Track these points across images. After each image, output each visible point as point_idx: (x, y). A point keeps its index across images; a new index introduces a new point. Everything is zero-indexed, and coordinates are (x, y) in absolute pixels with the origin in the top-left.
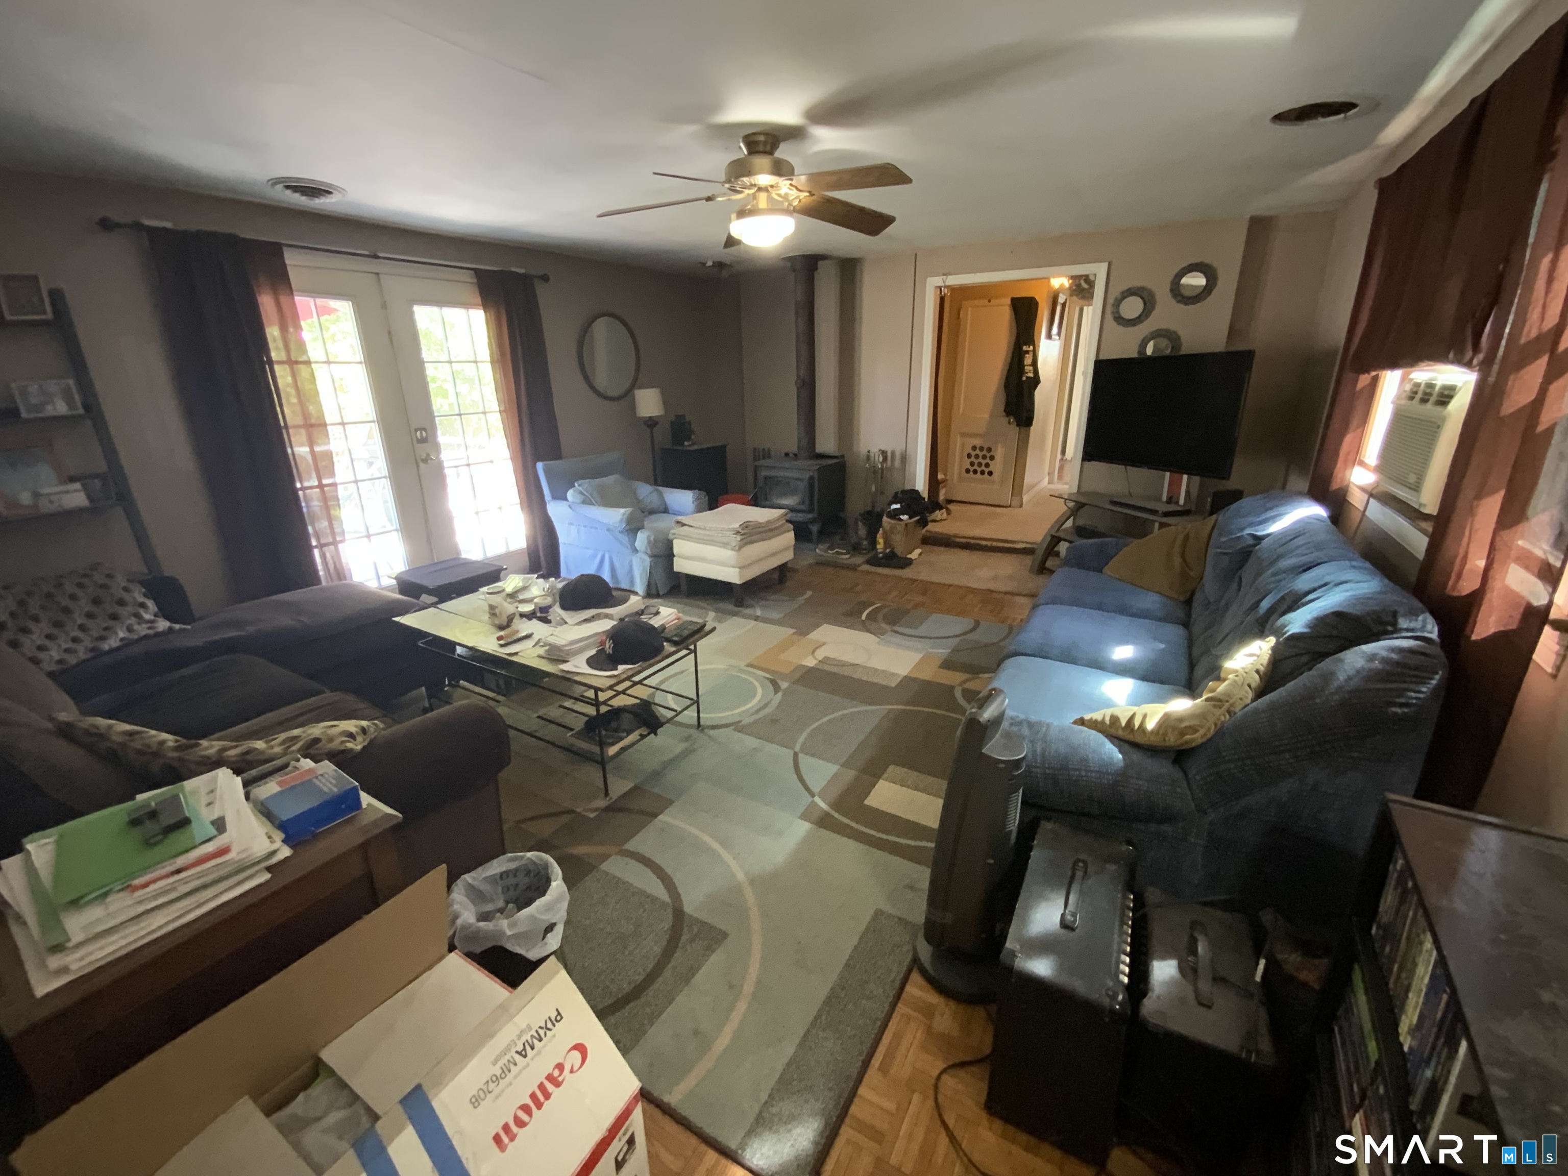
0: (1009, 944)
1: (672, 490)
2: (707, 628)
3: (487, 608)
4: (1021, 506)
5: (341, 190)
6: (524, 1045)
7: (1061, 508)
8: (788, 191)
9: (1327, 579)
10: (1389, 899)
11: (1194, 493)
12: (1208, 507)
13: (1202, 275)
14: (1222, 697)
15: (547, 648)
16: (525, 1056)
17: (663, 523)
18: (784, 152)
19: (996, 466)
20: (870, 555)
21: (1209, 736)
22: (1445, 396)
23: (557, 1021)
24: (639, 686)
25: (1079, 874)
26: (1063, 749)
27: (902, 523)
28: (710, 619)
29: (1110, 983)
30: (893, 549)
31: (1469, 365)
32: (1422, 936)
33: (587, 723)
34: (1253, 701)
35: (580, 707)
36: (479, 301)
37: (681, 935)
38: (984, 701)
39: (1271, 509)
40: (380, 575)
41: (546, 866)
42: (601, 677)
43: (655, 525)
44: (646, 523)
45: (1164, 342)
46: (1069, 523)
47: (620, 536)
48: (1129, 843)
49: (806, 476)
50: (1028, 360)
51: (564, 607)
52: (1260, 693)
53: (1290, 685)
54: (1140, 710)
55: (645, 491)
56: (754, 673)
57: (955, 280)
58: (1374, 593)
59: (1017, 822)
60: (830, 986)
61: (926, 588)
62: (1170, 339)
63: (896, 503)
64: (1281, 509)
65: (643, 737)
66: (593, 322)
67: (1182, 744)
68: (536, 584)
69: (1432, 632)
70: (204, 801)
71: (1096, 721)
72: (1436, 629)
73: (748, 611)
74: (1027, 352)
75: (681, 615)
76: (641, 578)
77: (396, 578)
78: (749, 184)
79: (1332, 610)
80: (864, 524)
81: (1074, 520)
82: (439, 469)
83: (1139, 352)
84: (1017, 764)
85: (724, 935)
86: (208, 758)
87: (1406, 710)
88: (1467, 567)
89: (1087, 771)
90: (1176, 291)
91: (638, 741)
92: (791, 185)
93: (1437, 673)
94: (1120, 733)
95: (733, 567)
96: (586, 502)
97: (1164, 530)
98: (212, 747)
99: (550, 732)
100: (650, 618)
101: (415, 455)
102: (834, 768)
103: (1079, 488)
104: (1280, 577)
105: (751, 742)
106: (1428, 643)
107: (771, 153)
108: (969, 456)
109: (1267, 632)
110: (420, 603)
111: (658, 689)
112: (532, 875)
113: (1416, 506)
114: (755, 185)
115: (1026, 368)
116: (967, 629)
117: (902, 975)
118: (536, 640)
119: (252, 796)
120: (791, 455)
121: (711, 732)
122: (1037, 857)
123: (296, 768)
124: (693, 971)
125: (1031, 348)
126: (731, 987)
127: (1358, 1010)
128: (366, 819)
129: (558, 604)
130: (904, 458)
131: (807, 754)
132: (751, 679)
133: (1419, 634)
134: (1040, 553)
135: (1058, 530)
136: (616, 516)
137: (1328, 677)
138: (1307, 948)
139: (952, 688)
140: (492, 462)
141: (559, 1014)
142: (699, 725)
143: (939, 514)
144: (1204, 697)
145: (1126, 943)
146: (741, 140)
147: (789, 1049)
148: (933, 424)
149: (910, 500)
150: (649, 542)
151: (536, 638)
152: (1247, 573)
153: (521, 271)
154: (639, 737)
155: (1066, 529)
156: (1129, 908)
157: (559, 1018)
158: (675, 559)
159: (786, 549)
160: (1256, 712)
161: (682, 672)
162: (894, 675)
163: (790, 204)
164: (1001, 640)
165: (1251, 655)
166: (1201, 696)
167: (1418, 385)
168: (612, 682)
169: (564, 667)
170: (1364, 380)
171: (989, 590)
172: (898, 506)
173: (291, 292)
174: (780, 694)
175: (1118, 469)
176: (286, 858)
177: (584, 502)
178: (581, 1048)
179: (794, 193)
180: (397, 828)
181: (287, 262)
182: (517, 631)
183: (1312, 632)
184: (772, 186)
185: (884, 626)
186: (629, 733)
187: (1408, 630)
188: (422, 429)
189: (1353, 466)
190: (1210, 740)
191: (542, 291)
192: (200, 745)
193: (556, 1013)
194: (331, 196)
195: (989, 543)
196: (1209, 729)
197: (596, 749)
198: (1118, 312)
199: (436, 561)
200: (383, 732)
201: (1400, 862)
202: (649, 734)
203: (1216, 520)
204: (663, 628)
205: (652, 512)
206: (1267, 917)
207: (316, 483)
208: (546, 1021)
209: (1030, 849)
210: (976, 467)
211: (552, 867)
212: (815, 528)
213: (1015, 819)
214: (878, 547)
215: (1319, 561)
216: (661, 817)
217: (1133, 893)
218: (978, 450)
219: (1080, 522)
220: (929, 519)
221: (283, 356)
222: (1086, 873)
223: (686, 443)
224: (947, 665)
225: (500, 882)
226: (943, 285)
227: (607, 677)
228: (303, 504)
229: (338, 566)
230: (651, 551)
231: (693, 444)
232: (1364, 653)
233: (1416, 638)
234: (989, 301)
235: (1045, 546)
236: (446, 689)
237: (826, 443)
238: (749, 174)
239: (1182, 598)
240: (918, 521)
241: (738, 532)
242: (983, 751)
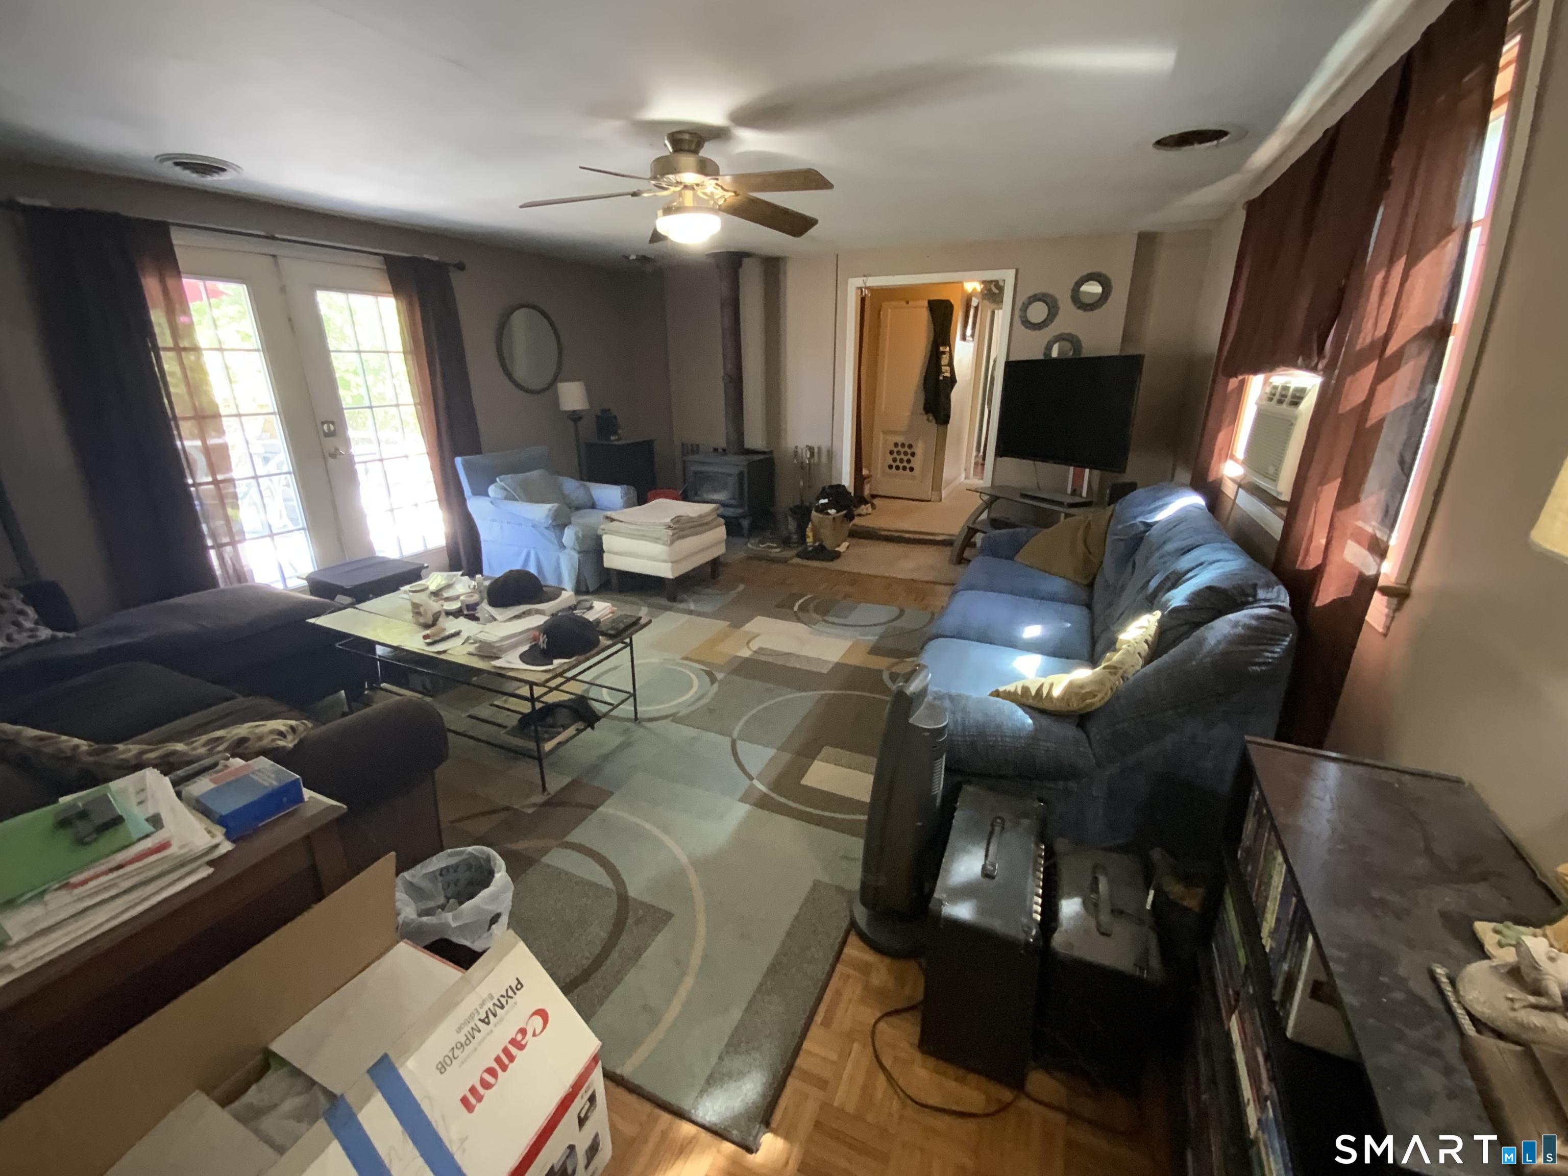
0: (936, 895)
1: (598, 485)
2: (643, 621)
3: (409, 607)
4: (941, 500)
5: (236, 168)
6: (487, 1012)
7: (977, 501)
8: (714, 190)
9: (1202, 560)
10: (1249, 825)
11: (1095, 487)
12: (1107, 499)
13: (1098, 284)
14: (1116, 665)
15: (477, 645)
16: (488, 1023)
17: (591, 518)
18: (708, 151)
19: (916, 463)
20: (800, 549)
21: (1107, 699)
22: (1297, 398)
23: (518, 989)
24: (572, 682)
25: (997, 829)
26: (980, 718)
27: (830, 517)
28: (643, 612)
29: (1025, 920)
30: (822, 542)
31: (1314, 369)
32: (1275, 853)
33: (520, 720)
34: (1143, 667)
35: (513, 703)
36: (390, 288)
37: (627, 919)
38: (909, 677)
39: (1159, 498)
40: (286, 576)
41: (488, 859)
42: (536, 672)
43: (580, 521)
44: (573, 519)
45: (1067, 345)
46: (984, 516)
47: (546, 532)
48: (1041, 800)
49: (735, 471)
50: (945, 360)
51: (494, 603)
52: (1149, 660)
53: (1172, 652)
54: (1047, 681)
55: (571, 486)
56: (691, 666)
57: (875, 282)
58: (1241, 570)
59: (942, 786)
60: (774, 953)
61: (855, 579)
62: (1071, 342)
63: (824, 499)
64: (1167, 499)
65: (579, 731)
66: (511, 313)
67: (1084, 708)
68: (460, 581)
69: (1285, 601)
70: (134, 800)
71: (1009, 692)
72: (1288, 598)
73: (682, 606)
74: (944, 353)
75: (615, 609)
76: (569, 575)
77: (308, 579)
78: (674, 181)
79: (1205, 586)
80: (794, 519)
81: (989, 513)
82: (350, 463)
83: (1045, 354)
84: (940, 732)
85: (669, 916)
86: (125, 760)
87: (1264, 668)
88: (1313, 544)
89: (1002, 737)
90: (1076, 298)
91: (575, 736)
92: (717, 184)
93: (1288, 636)
94: (1031, 702)
95: (664, 561)
96: (510, 497)
97: (1069, 519)
98: (130, 750)
99: (484, 731)
100: (584, 613)
101: (322, 450)
102: (771, 752)
103: (992, 482)
104: (1166, 559)
105: (688, 732)
106: (1281, 611)
107: (695, 152)
108: (891, 453)
109: (1154, 608)
110: (334, 603)
111: (592, 684)
112: (473, 870)
113: (1275, 494)
114: (681, 183)
115: (943, 368)
116: (894, 617)
117: (840, 939)
118: (465, 637)
119: (184, 794)
120: (720, 450)
121: (649, 725)
122: (959, 817)
123: (226, 767)
124: (639, 952)
125: (948, 349)
126: (678, 962)
127: (1230, 926)
128: (309, 812)
129: (486, 601)
130: (830, 454)
131: (743, 740)
132: (688, 672)
133: (1274, 603)
134: (958, 544)
135: (974, 522)
136: (541, 512)
137: (1201, 642)
138: (1188, 880)
139: (880, 672)
140: (406, 457)
141: (519, 982)
142: (636, 718)
143: (864, 509)
144: (1103, 665)
145: (1038, 886)
146: (666, 138)
147: (736, 1014)
148: (857, 424)
149: (837, 494)
150: (577, 538)
151: (464, 635)
152: (1139, 558)
153: (435, 258)
154: (575, 732)
155: (983, 520)
156: (1040, 856)
157: (519, 986)
158: (605, 555)
159: (718, 543)
160: (1145, 675)
161: (616, 668)
162: (825, 662)
163: (715, 203)
164: (925, 626)
165: (1142, 627)
166: (1100, 665)
167: (1275, 388)
168: (548, 676)
169: (497, 663)
170: (1233, 382)
171: (912, 580)
172: (826, 501)
173: (178, 274)
174: (716, 685)
175: (1027, 464)
176: (229, 852)
177: (506, 498)
178: (542, 1014)
179: (719, 192)
180: (341, 820)
181: (174, 242)
182: (444, 630)
183: (1190, 606)
184: (697, 185)
185: (815, 616)
186: (565, 727)
187: (1265, 600)
188: (328, 422)
189: (1226, 460)
190: (1106, 704)
191: (456, 278)
192: (117, 748)
193: (516, 982)
194: (225, 173)
195: (912, 536)
196: (1106, 694)
197: (532, 745)
198: (1026, 316)
199: (348, 560)
200: (312, 732)
201: (1257, 793)
202: (585, 729)
203: (1113, 511)
204: (598, 622)
205: (578, 508)
206: (1156, 854)
207: (210, 479)
208: (507, 991)
209: (955, 809)
210: (898, 463)
211: (495, 859)
212: (745, 523)
213: (940, 783)
214: (808, 540)
215: (1198, 544)
216: (601, 809)
217: (1043, 842)
218: (899, 447)
219: (994, 515)
220: (856, 513)
221: (170, 343)
222: (1003, 828)
223: (612, 438)
224: (875, 650)
225: (440, 878)
226: (863, 286)
227: (542, 671)
228: (196, 502)
229: (237, 566)
230: (580, 547)
231: (619, 439)
232: (1230, 620)
233: (1270, 607)
234: (907, 303)
235: (963, 537)
236: (366, 692)
237: (755, 439)
238: (675, 171)
239: (1086, 582)
240: (845, 516)
241: (670, 527)
242: (911, 721)
